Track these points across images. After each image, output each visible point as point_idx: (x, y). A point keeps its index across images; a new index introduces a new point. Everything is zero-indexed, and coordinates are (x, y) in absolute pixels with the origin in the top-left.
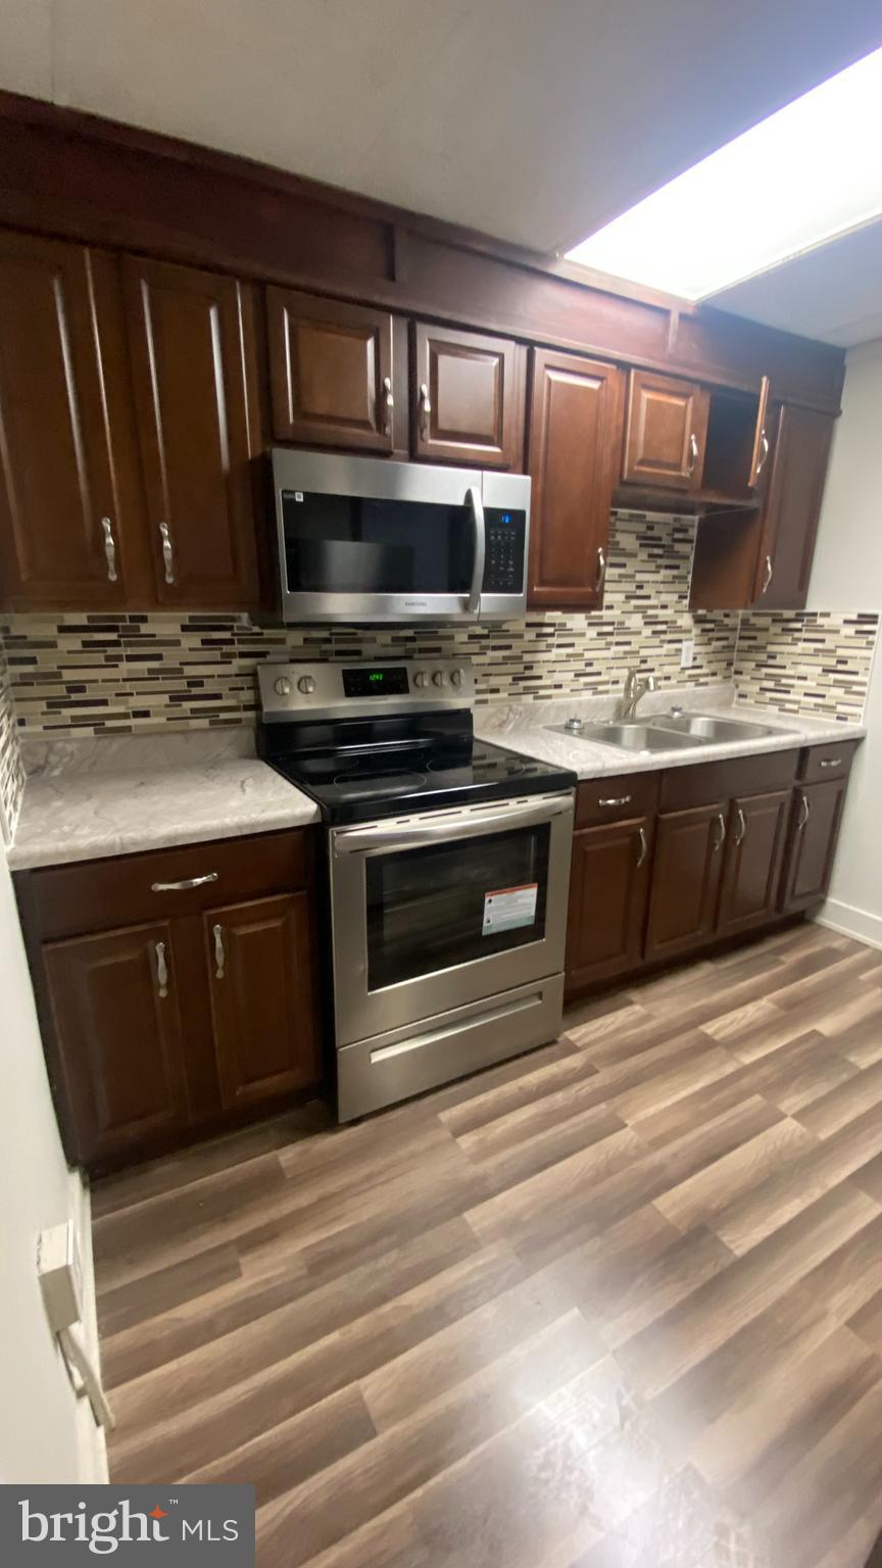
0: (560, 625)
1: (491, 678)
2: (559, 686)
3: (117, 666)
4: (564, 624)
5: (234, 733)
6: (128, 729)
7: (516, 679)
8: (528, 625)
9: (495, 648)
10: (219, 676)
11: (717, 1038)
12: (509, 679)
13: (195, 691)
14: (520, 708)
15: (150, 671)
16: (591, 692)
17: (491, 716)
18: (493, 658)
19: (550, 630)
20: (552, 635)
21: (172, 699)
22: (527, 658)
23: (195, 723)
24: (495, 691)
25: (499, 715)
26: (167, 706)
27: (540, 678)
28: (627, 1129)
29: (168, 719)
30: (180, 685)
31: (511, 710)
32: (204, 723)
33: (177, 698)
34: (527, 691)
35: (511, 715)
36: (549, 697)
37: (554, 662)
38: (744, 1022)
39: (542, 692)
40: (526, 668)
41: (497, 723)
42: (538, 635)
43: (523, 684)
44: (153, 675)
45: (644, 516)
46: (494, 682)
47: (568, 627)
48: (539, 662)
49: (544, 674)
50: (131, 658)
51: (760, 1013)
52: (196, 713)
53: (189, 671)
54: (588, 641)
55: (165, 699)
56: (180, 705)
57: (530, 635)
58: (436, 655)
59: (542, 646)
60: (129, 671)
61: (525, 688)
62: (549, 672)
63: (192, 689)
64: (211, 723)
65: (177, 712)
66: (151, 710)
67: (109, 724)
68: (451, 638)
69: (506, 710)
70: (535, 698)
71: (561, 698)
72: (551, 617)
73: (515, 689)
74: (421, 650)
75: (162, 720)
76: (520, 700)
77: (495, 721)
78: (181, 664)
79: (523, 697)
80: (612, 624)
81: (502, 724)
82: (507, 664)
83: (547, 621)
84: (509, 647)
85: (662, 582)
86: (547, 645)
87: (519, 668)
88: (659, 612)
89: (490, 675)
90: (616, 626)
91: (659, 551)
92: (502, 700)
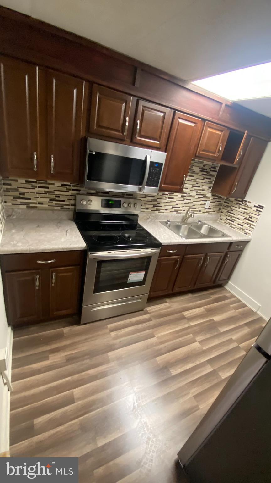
2: (166, 210)
3: (35, 189)
5: (67, 212)
6: (36, 207)
7: (154, 206)
10: (65, 195)
11: (186, 316)
12: (152, 206)
13: (57, 199)
14: (154, 215)
15: (45, 191)
16: (176, 212)
17: (145, 216)
18: (148, 199)
20: (167, 195)
21: (50, 200)
22: (158, 200)
23: (56, 208)
24: (148, 209)
25: (147, 216)
26: (48, 202)
27: (161, 207)
28: (155, 338)
29: (48, 206)
30: (53, 196)
31: (151, 215)
32: (59, 208)
33: (52, 200)
34: (157, 210)
35: (150, 217)
36: (163, 212)
37: (167, 202)
38: (195, 313)
39: (161, 211)
40: (158, 203)
42: (163, 194)
43: (156, 208)
44: (45, 193)
45: (203, 162)
46: (147, 206)
48: (162, 202)
50: (39, 187)
51: (200, 311)
52: (57, 205)
53: (56, 193)
54: (178, 198)
55: (48, 200)
56: (52, 202)
57: (160, 193)
58: (131, 196)
59: (164, 197)
60: (39, 191)
61: (156, 209)
62: (164, 205)
63: (57, 198)
64: (61, 208)
65: (50, 204)
66: (44, 203)
67: (31, 205)
69: (149, 215)
70: (159, 212)
71: (166, 213)
73: (153, 209)
74: (127, 194)
75: (47, 206)
76: (154, 212)
77: (145, 218)
78: (54, 190)
79: (155, 211)
80: (186, 193)
81: (147, 219)
82: (152, 201)
85: (204, 183)
86: (165, 198)
87: (156, 203)
88: (201, 191)
89: (146, 204)
90: (187, 194)
91: (206, 173)
92: (149, 212)
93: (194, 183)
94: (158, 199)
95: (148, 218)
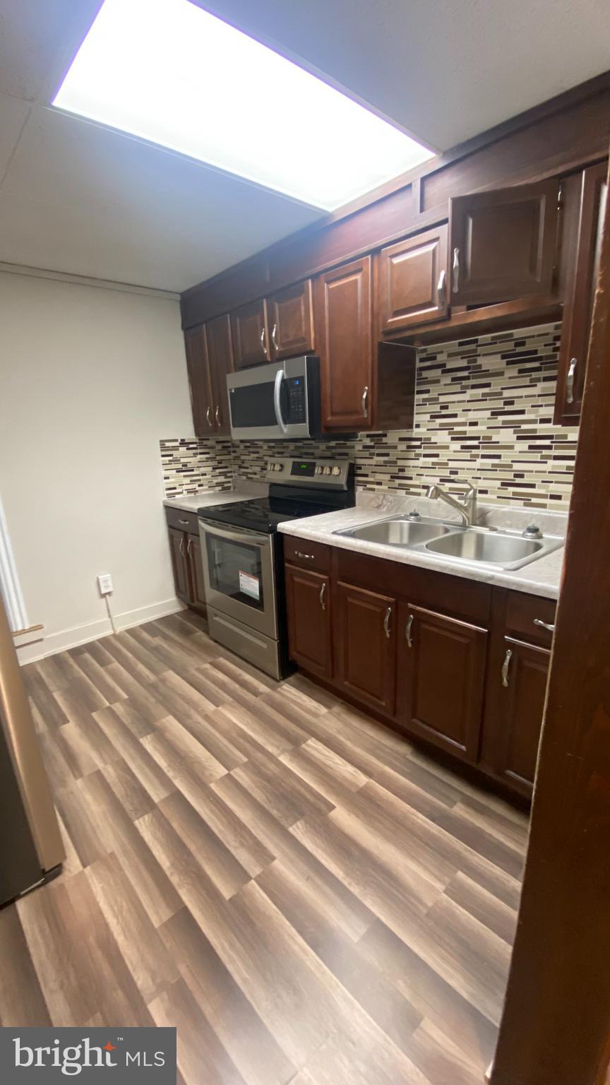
0: (426, 439)
1: (377, 475)
4: (429, 439)
7: (394, 477)
8: (401, 439)
9: (379, 455)
12: (387, 477)
14: (391, 498)
16: (404, 491)
18: (377, 461)
19: (418, 443)
20: (419, 447)
22: (400, 463)
24: (379, 483)
27: (410, 478)
31: (384, 498)
34: (401, 487)
35: (385, 502)
37: (421, 468)
39: (412, 490)
40: (400, 470)
41: (376, 505)
42: (409, 447)
43: (398, 481)
45: (511, 335)
47: (432, 441)
48: (409, 467)
49: (413, 476)
54: (452, 453)
57: (402, 446)
58: (346, 457)
59: (412, 455)
61: (400, 485)
62: (417, 475)
68: (353, 447)
69: (381, 497)
70: (407, 493)
72: (416, 433)
74: (340, 454)
76: (395, 492)
77: (374, 504)
79: (398, 491)
80: (477, 438)
81: (379, 507)
82: (386, 466)
83: (414, 436)
84: (387, 455)
85: (539, 396)
86: (416, 455)
87: (396, 470)
88: (538, 426)
89: (376, 472)
90: (481, 441)
91: (536, 364)
92: (382, 490)
93: (499, 404)
94: (397, 459)
95: (380, 505)
